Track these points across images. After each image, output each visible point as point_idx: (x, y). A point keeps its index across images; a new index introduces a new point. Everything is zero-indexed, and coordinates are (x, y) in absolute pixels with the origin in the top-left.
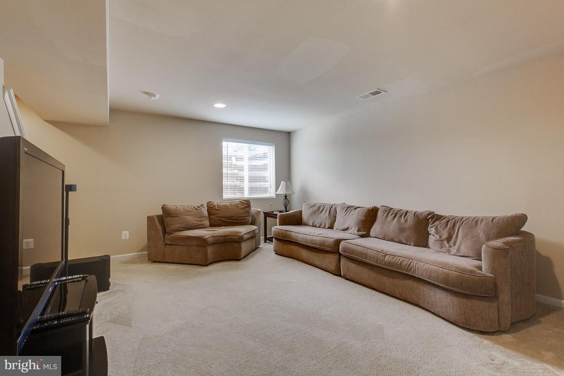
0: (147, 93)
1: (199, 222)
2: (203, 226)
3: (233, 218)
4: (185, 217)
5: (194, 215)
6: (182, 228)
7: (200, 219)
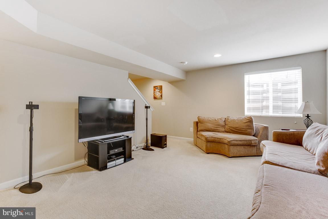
0: (182, 63)
1: (215, 128)
2: (218, 131)
3: (237, 128)
4: (207, 124)
5: (212, 123)
6: (204, 130)
7: (216, 126)
